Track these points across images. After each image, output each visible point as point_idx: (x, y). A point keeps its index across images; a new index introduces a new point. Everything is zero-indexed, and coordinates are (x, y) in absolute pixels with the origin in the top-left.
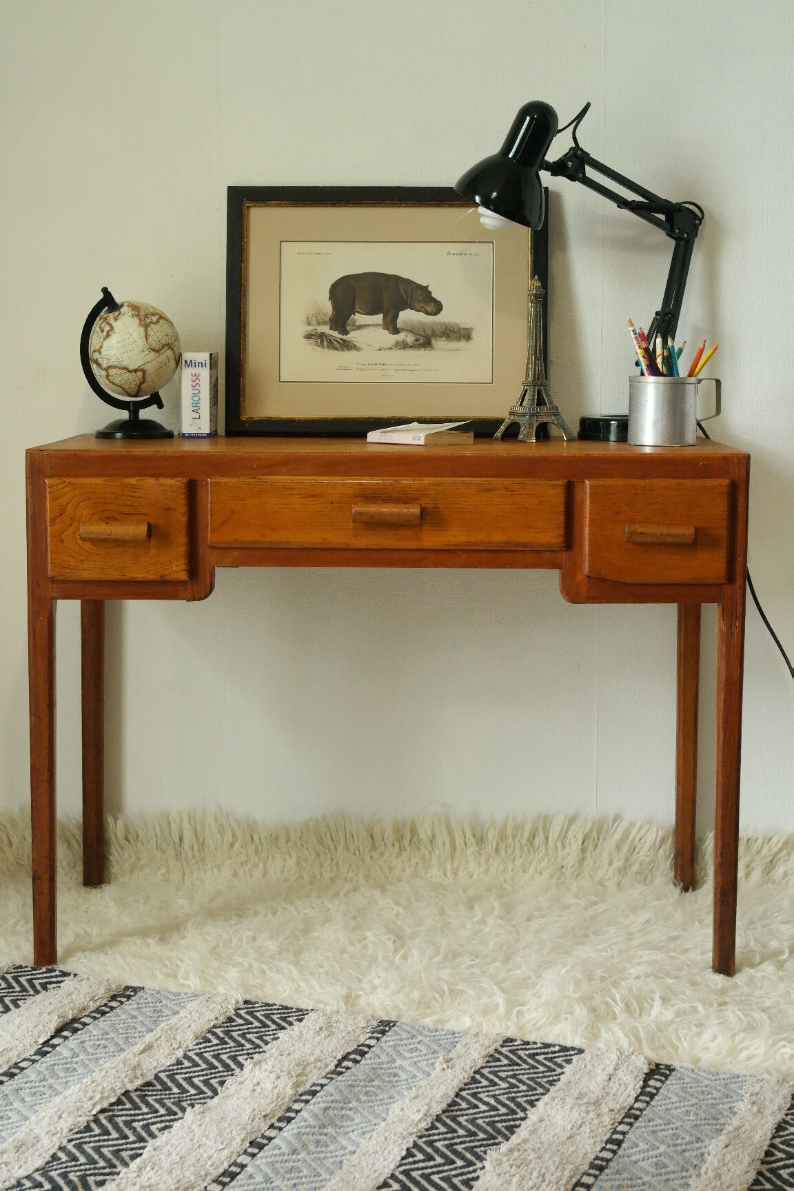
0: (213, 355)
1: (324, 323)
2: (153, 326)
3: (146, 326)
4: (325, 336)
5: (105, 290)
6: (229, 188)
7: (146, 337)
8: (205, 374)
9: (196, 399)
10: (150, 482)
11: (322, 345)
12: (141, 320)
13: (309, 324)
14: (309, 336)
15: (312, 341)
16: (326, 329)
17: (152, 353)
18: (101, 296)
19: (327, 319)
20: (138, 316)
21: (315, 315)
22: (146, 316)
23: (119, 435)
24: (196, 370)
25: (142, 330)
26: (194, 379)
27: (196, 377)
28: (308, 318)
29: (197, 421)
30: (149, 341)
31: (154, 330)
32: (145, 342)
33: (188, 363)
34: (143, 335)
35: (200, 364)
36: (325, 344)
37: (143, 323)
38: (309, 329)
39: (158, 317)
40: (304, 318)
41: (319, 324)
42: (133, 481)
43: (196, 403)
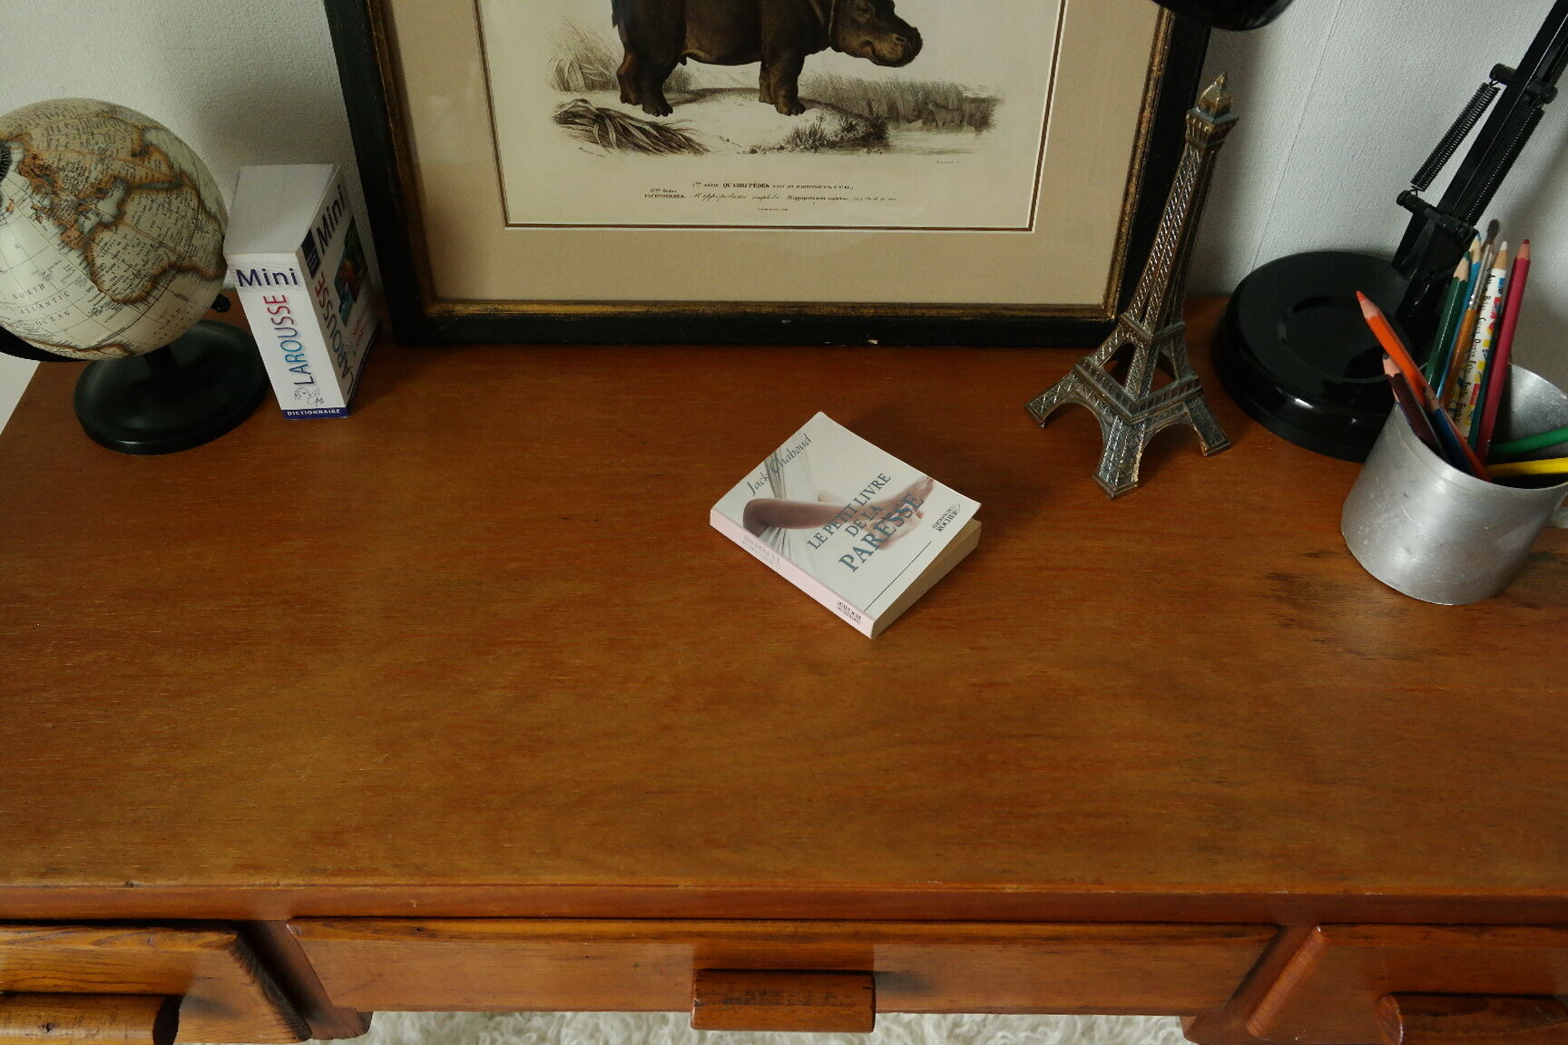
1: (604, 86)
2: (106, 236)
3: (84, 245)
4: (611, 118)
7: (94, 275)
8: (300, 301)
9: (292, 347)
11: (603, 139)
12: (64, 228)
13: (566, 87)
14: (567, 118)
15: (575, 130)
16: (610, 100)
17: (126, 309)
19: (612, 74)
20: (51, 212)
21: (580, 64)
22: (80, 208)
24: (278, 291)
25: (74, 258)
26: (274, 308)
27: (278, 306)
28: (560, 71)
29: (309, 388)
30: (107, 285)
31: (114, 250)
32: (96, 291)
33: (248, 275)
34: (80, 272)
35: (281, 279)
36: (613, 136)
37: (74, 233)
38: (568, 99)
39: (118, 194)
40: (552, 74)
41: (591, 86)
43: (295, 354)
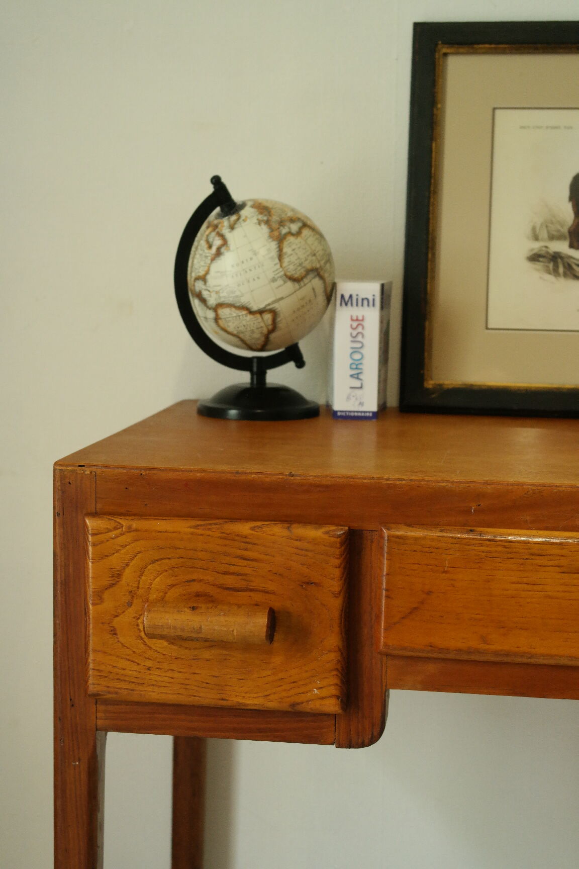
0: (385, 288)
1: (560, 237)
2: (291, 239)
3: (281, 240)
4: (562, 258)
5: (217, 181)
6: (417, 26)
7: (280, 257)
8: (372, 317)
9: (357, 356)
10: (277, 531)
11: (555, 272)
12: (272, 230)
13: (536, 238)
14: (535, 258)
15: (539, 265)
16: (562, 247)
17: (290, 284)
18: (209, 189)
19: (565, 230)
20: (267, 222)
21: (546, 225)
22: (281, 223)
23: (233, 413)
24: (358, 312)
25: (273, 245)
26: (355, 324)
27: (358, 322)
28: (534, 229)
29: (358, 392)
30: (285, 264)
31: (294, 247)
32: (278, 266)
33: (346, 299)
34: (274, 253)
35: (365, 302)
36: (561, 270)
37: (276, 233)
38: (536, 246)
39: (300, 224)
40: (528, 231)
41: (552, 238)
42: (244, 528)
43: (357, 363)
